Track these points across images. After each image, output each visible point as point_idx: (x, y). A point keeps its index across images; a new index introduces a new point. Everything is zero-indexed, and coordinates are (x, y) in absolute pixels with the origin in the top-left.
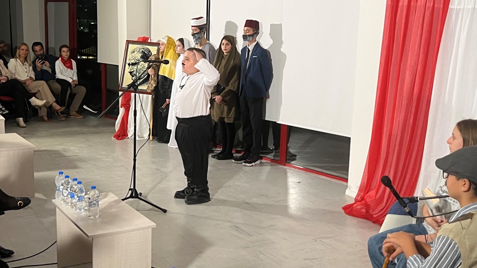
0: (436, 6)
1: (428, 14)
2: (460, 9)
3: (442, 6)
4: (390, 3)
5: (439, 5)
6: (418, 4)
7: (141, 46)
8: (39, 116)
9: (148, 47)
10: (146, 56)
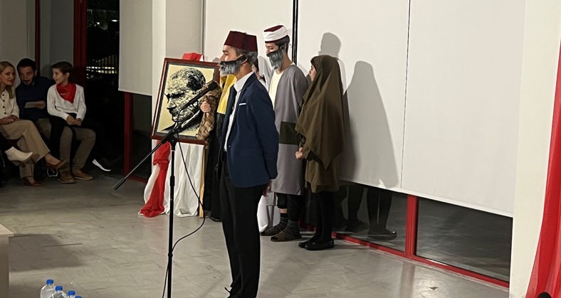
7: (187, 68)
8: (22, 176)
9: (199, 69)
10: (195, 83)
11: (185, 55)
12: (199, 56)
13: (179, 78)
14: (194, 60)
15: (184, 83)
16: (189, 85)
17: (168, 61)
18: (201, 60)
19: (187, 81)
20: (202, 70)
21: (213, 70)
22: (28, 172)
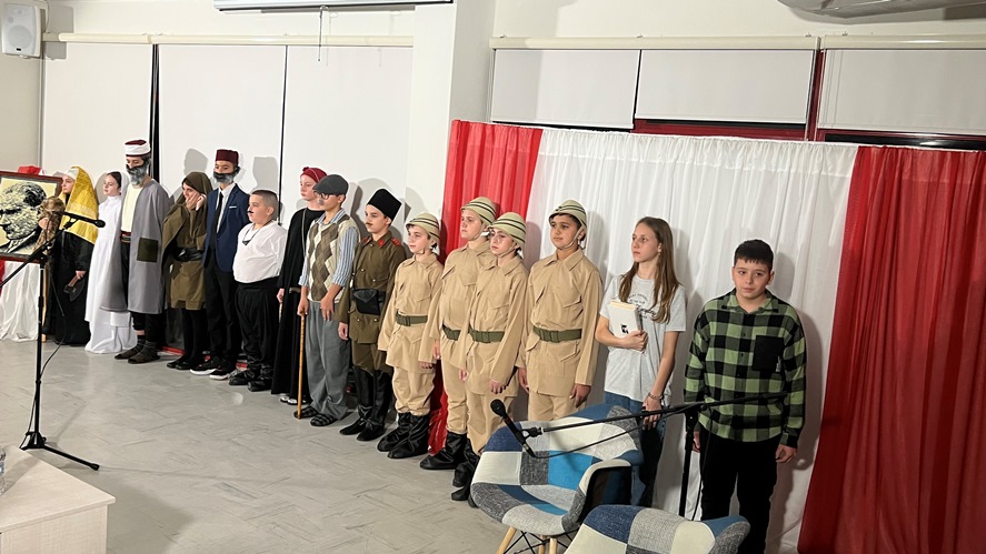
0: (520, 150)
1: (509, 160)
2: (553, 157)
3: (528, 151)
4: (454, 141)
5: (525, 150)
6: (496, 145)
7: (24, 182)
9: (38, 183)
10: (34, 199)
11: (21, 168)
13: (14, 193)
15: (21, 198)
16: (26, 200)
18: (41, 174)
19: (24, 196)
20: (42, 185)
21: (55, 185)
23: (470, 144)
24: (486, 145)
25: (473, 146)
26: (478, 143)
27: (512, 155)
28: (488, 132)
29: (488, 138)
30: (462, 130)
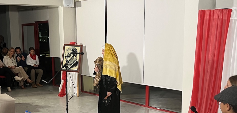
1: (220, 22)
3: (227, 18)
4: (199, 18)
5: (225, 18)
6: (215, 17)
7: (71, 47)
8: (20, 86)
9: (75, 47)
10: (74, 52)
12: (75, 43)
14: (73, 44)
17: (65, 45)
19: (71, 51)
21: (80, 47)
22: (22, 84)
23: (205, 18)
24: (211, 18)
25: (206, 19)
26: (208, 18)
27: (221, 20)
28: (212, 12)
29: (212, 15)
30: (202, 13)
